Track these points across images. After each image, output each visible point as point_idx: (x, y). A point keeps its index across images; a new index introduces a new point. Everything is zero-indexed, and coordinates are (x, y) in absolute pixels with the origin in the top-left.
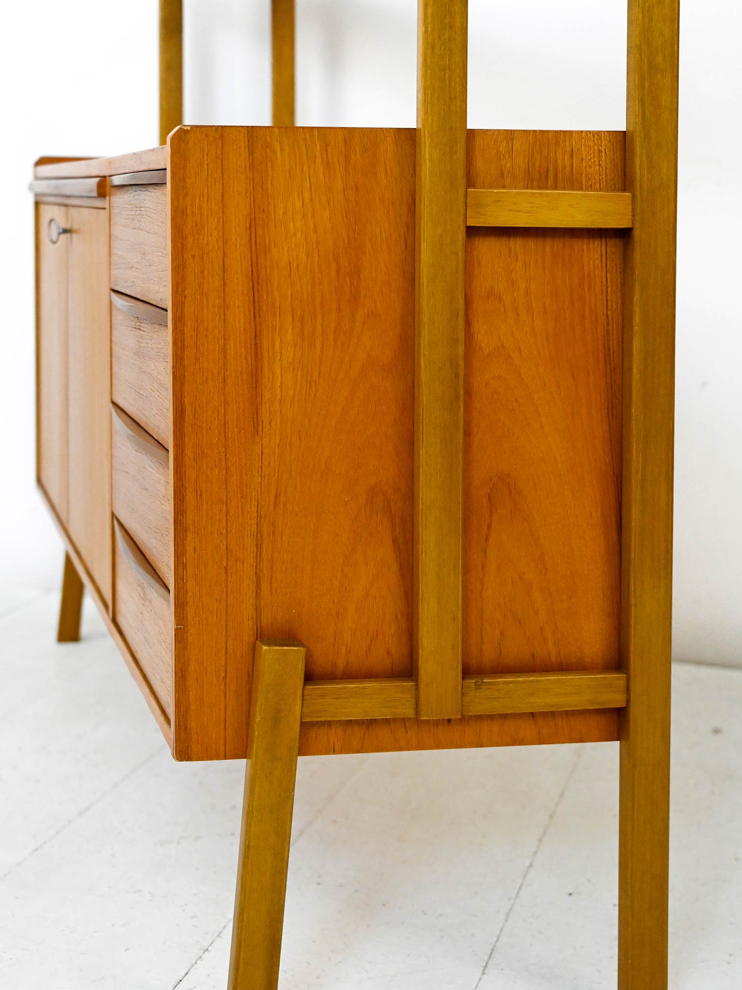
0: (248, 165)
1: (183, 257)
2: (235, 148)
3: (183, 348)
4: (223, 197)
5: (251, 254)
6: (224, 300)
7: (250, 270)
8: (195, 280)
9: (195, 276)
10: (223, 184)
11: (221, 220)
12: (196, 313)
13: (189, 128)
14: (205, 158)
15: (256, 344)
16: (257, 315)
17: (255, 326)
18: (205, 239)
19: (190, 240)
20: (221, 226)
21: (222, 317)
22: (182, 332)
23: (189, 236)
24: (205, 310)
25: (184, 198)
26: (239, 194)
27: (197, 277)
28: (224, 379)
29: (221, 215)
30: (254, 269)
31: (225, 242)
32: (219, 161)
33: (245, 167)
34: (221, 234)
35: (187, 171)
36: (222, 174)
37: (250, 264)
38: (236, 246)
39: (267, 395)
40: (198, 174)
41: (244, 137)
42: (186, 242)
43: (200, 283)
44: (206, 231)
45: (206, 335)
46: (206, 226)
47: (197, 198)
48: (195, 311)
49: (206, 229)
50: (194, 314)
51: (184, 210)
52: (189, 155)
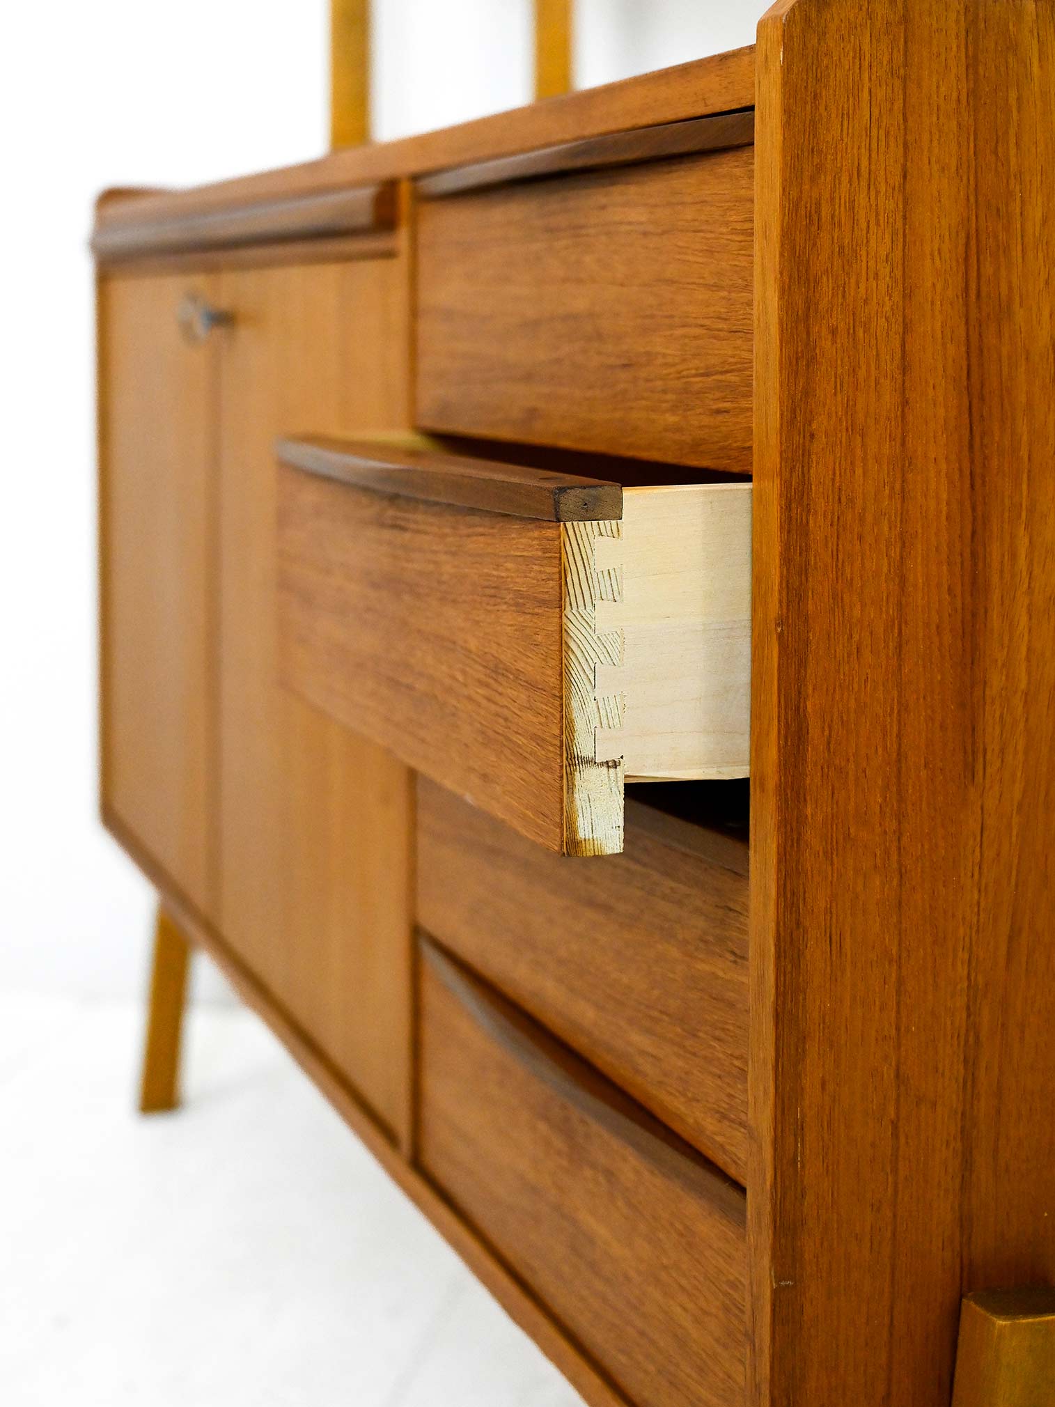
0: (964, 98)
1: (808, 333)
2: (935, 50)
3: (804, 570)
4: (905, 177)
5: (967, 323)
6: (903, 444)
7: (965, 368)
8: (835, 394)
9: (836, 382)
10: (906, 144)
11: (901, 235)
12: (838, 478)
14: (866, 76)
15: (974, 554)
16: (978, 482)
17: (974, 509)
18: (862, 286)
19: (826, 285)
20: (899, 253)
21: (898, 486)
22: (804, 531)
23: (825, 279)
24: (859, 471)
25: (813, 179)
26: (942, 170)
27: (841, 385)
29: (899, 224)
30: (974, 361)
31: (908, 295)
32: (897, 83)
33: (959, 101)
34: (899, 273)
35: (822, 108)
36: (905, 120)
37: (963, 349)
38: (933, 303)
39: (996, 680)
40: (848, 115)
41: (957, 21)
42: (817, 295)
43: (848, 400)
44: (864, 263)
45: (860, 537)
46: (864, 253)
47: (845, 179)
48: (834, 474)
49: (864, 259)
50: (833, 480)
51: (813, 212)
52: (827, 67)
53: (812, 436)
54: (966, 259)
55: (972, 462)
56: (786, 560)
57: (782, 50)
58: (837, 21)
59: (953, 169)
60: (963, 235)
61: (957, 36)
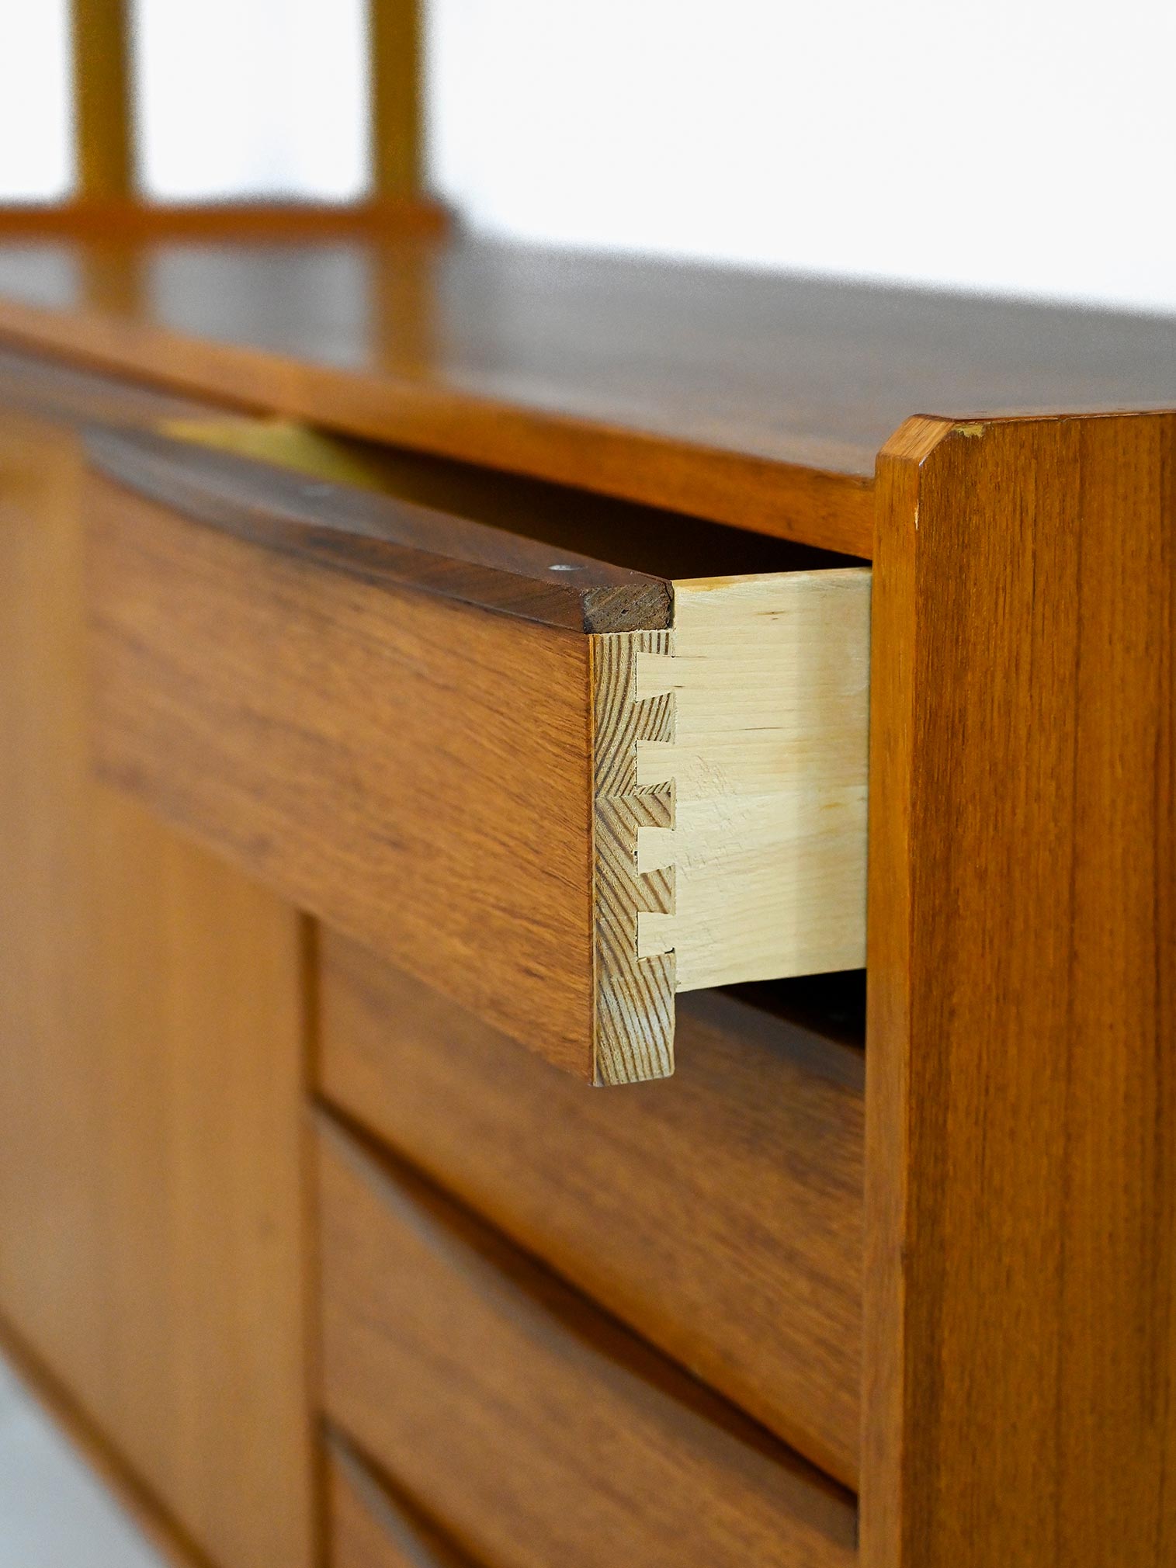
0: (1157, 549)
1: (948, 880)
2: (1121, 490)
3: (940, 1184)
4: (1078, 665)
5: (1155, 845)
6: (1070, 1010)
7: (1151, 904)
8: (983, 955)
9: (984, 941)
10: (1080, 620)
11: (1071, 741)
12: (985, 1063)
13: (977, 430)
14: (1029, 534)
15: (1158, 1139)
16: (1166, 1047)
17: (1159, 1083)
18: (1020, 812)
20: (1069, 765)
21: (1062, 1064)
22: (940, 1134)
23: (971, 807)
24: (1013, 1051)
25: (958, 679)
26: (1127, 650)
27: (991, 942)
28: (1061, 1269)
29: (1069, 726)
30: (1164, 894)
31: (1079, 817)
32: (1070, 541)
33: (1150, 557)
34: (1067, 791)
35: (970, 584)
36: (1079, 586)
37: (1150, 880)
38: (1112, 825)
40: (1004, 589)
41: (1150, 452)
42: (960, 830)
43: (999, 963)
44: (1023, 784)
45: (1012, 1133)
46: (1022, 769)
47: (999, 675)
48: (980, 1057)
49: (1023, 777)
50: (979, 1066)
51: (957, 721)
52: (978, 528)
53: (952, 1013)
54: (1156, 763)
55: (1158, 1023)
56: (916, 1173)
57: (917, 509)
58: (991, 467)
59: (1141, 647)
60: (1152, 730)
61: (1150, 472)
